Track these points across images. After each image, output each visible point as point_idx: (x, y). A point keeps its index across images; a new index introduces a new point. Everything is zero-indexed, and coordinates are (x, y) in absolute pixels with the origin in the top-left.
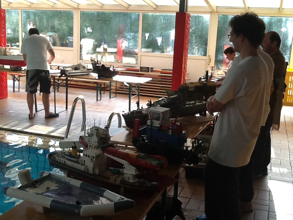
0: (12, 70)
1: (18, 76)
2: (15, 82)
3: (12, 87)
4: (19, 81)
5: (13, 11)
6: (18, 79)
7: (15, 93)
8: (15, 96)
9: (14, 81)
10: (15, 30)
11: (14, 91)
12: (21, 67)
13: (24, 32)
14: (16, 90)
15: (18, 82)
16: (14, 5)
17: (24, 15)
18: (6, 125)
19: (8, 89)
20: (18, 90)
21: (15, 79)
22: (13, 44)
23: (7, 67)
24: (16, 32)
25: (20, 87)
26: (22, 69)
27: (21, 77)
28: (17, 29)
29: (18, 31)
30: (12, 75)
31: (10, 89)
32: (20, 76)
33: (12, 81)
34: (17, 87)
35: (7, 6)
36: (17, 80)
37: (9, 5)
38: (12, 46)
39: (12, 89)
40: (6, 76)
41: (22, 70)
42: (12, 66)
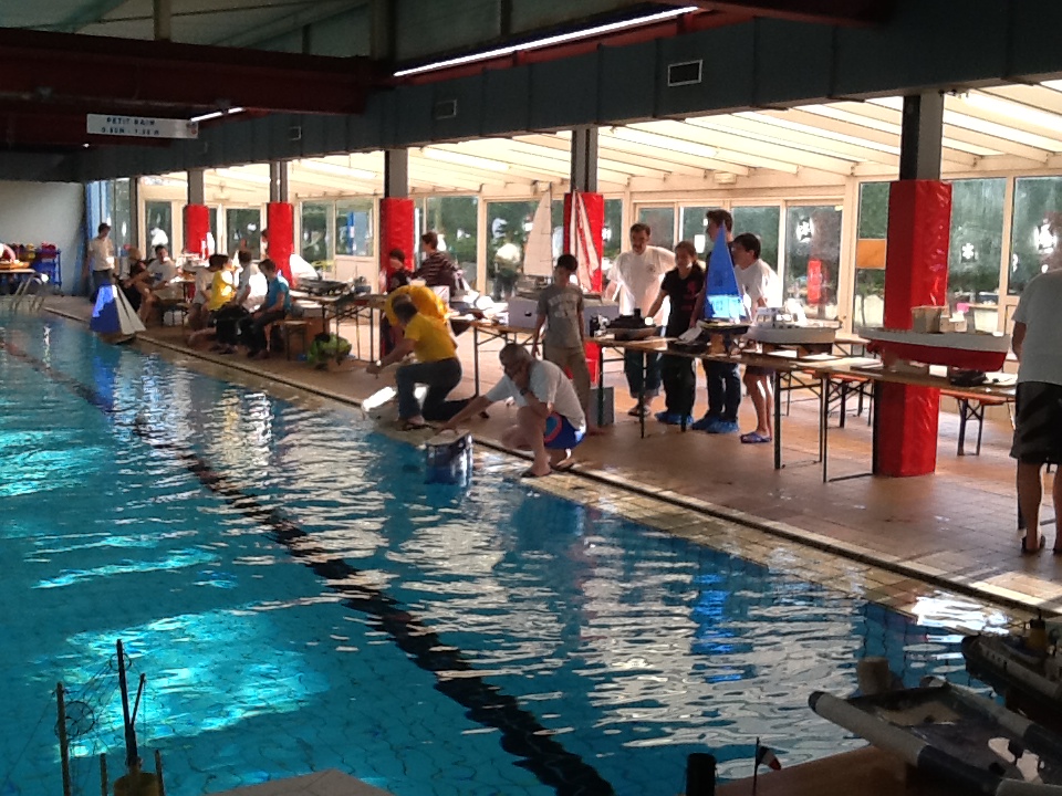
0: (953, 381)
1: (977, 403)
2: (968, 422)
3: (954, 439)
4: (980, 418)
5: (987, 185)
6: (979, 412)
7: (965, 458)
8: (960, 470)
9: (964, 420)
10: (988, 248)
11: (961, 452)
12: (981, 373)
13: (1018, 254)
14: (969, 448)
15: (977, 422)
16: (991, 165)
17: (1024, 195)
18: (911, 559)
19: (940, 443)
20: (974, 451)
21: (969, 412)
22: (982, 293)
23: (939, 370)
24: (992, 252)
25: (982, 441)
26: (985, 378)
27: (987, 408)
28: (995, 243)
29: (998, 251)
30: (959, 398)
31: (946, 445)
32: (984, 403)
33: (958, 419)
34: (971, 441)
35: (968, 168)
36: (973, 417)
37: (975, 164)
38: (979, 299)
39: (955, 445)
40: (936, 402)
41: (986, 382)
42: (956, 369)
